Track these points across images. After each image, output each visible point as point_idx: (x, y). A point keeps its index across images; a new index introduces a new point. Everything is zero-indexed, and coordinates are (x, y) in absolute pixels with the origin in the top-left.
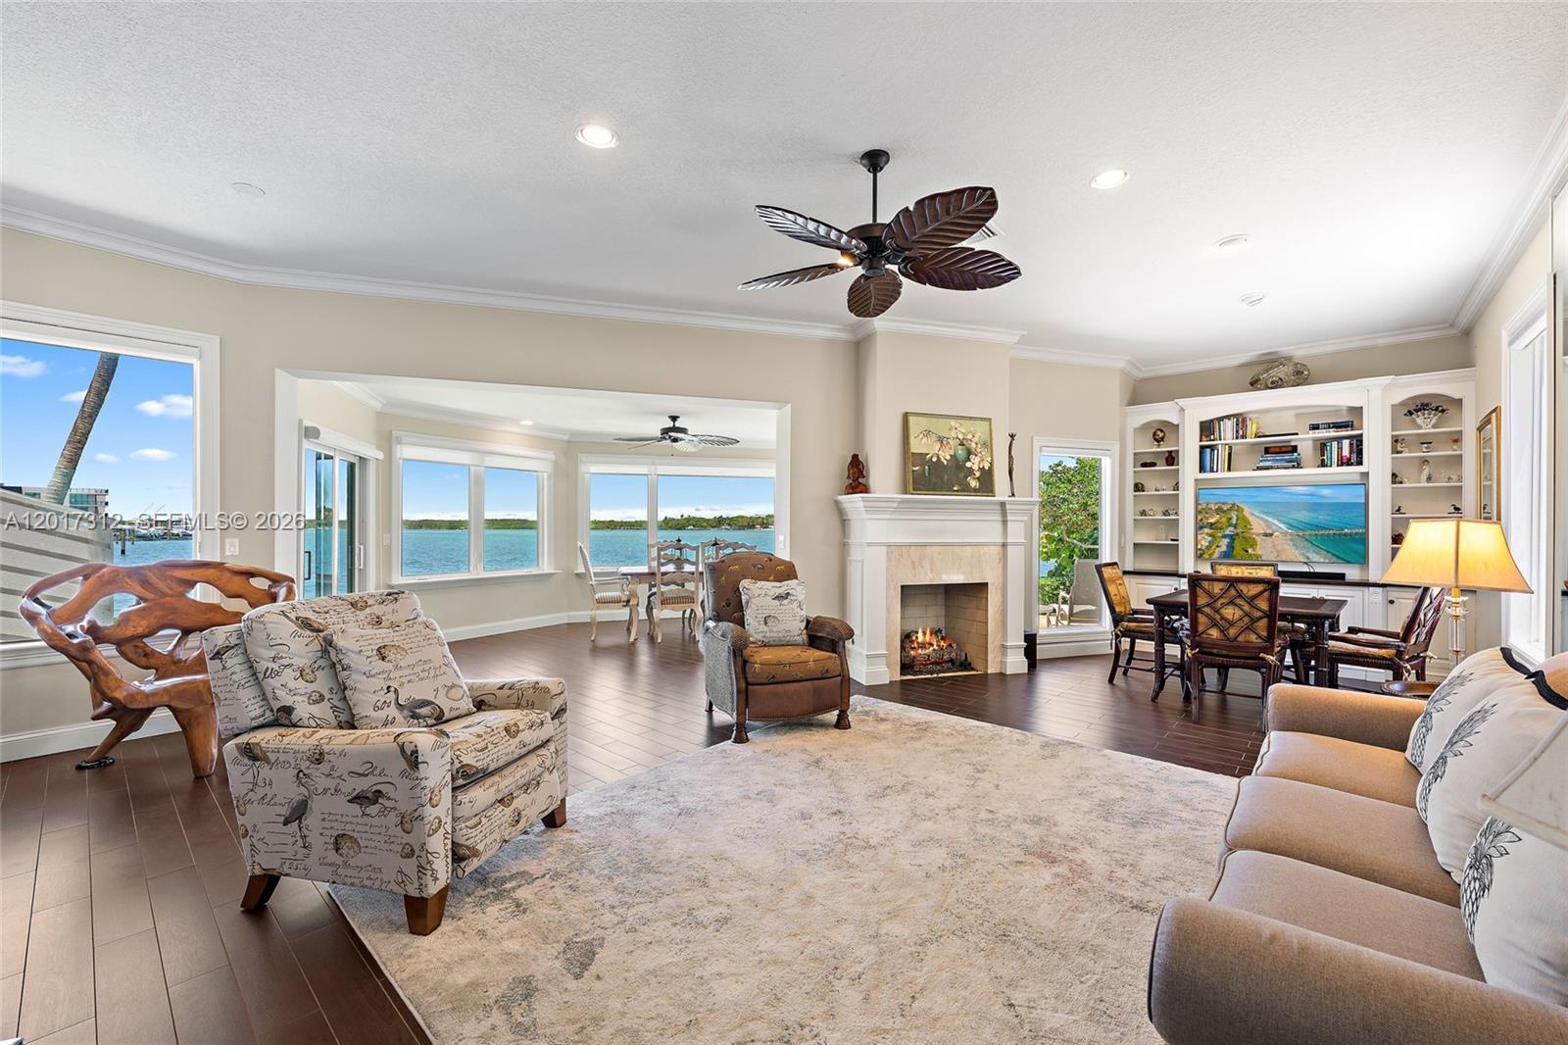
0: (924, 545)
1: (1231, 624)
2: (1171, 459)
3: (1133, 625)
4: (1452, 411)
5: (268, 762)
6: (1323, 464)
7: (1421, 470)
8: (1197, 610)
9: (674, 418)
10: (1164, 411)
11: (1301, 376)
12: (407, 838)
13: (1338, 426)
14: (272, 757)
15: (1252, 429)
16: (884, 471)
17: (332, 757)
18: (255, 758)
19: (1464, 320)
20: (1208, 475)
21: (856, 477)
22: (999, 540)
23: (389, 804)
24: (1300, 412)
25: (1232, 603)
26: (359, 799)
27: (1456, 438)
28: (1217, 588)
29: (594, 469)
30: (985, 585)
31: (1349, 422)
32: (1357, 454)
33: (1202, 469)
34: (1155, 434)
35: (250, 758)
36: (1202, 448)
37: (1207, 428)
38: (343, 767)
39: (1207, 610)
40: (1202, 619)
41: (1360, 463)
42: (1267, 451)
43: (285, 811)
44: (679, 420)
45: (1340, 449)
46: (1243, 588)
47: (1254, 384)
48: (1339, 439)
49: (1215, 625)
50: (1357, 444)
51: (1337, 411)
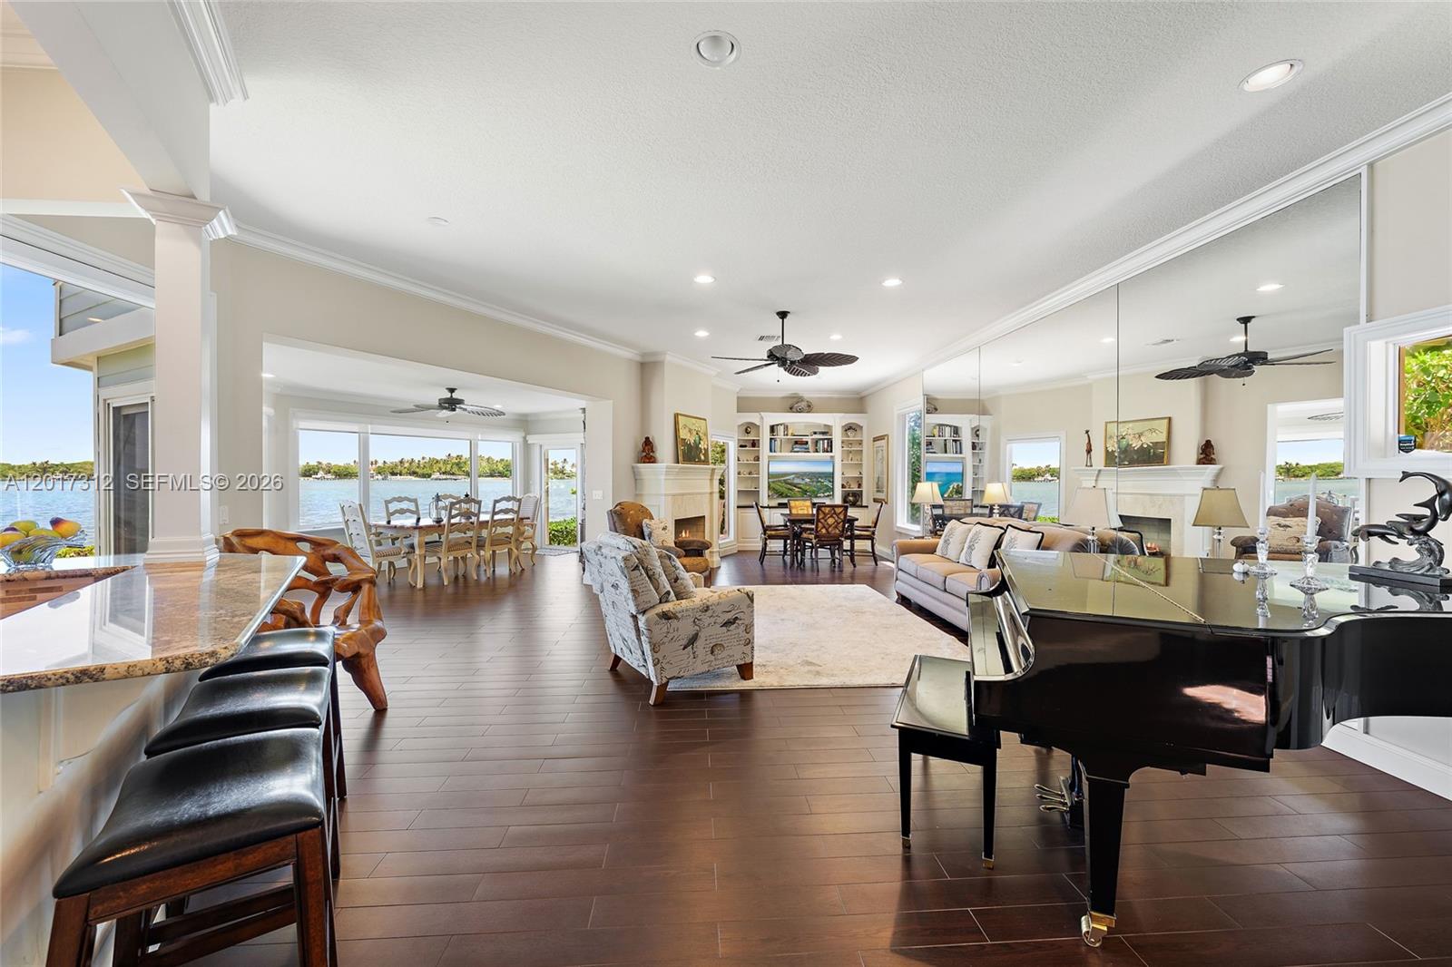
0: (683, 495)
1: (830, 526)
2: (754, 444)
3: (773, 533)
4: (859, 431)
5: (676, 618)
6: (817, 451)
7: (848, 456)
8: (818, 521)
9: (452, 390)
10: (753, 418)
11: (809, 408)
12: (748, 636)
13: (823, 433)
14: (679, 615)
15: (790, 432)
16: (665, 448)
17: (714, 607)
18: (669, 618)
19: (863, 394)
20: (774, 454)
21: (647, 452)
22: (709, 491)
23: (740, 622)
24: (808, 425)
25: (831, 516)
26: (728, 624)
27: (860, 443)
28: (827, 510)
29: (303, 424)
30: (704, 517)
31: (826, 431)
32: (830, 449)
33: (771, 451)
34: (746, 429)
35: (665, 619)
36: (771, 439)
37: (772, 429)
38: (719, 609)
39: (822, 521)
40: (820, 525)
41: (831, 451)
42: (796, 443)
43: (684, 642)
44: (456, 391)
45: (823, 444)
46: (836, 509)
47: (791, 409)
48: (823, 440)
49: (824, 527)
50: (830, 442)
51: (819, 426)
